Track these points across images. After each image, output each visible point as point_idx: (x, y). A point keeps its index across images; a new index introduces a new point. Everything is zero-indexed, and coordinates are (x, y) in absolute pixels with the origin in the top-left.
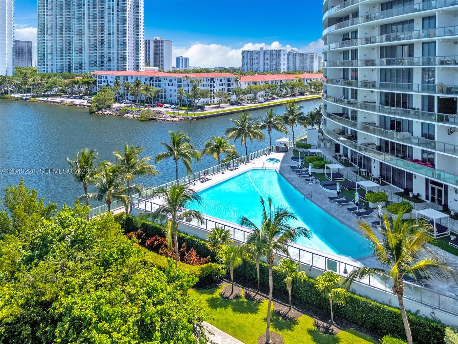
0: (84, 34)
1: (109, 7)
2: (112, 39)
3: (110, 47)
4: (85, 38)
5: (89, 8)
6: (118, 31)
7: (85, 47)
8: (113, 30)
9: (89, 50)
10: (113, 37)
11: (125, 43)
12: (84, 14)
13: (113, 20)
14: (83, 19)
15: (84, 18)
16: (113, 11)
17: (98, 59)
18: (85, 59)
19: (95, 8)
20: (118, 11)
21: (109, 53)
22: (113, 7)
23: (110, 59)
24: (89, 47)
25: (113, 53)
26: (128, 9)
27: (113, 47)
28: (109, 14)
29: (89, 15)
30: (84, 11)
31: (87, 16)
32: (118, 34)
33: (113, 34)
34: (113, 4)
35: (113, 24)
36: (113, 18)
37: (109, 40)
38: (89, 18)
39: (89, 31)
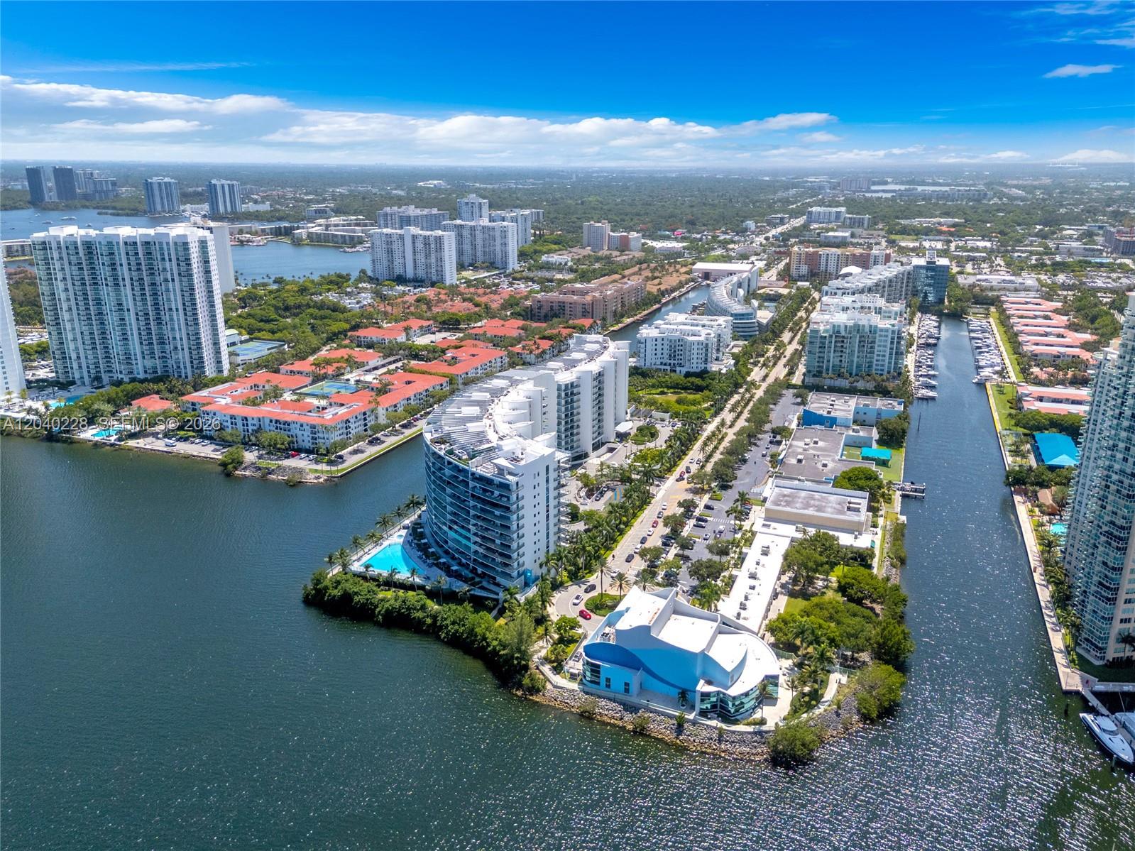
0: (128, 310)
1: (164, 269)
2: (175, 318)
3: (173, 329)
4: (131, 318)
5: (130, 269)
6: (184, 304)
7: (131, 330)
8: (176, 305)
9: (140, 334)
10: (178, 315)
11: (197, 324)
12: (124, 279)
13: (174, 290)
14: (122, 288)
15: (125, 286)
16: (172, 274)
17: (155, 347)
18: (134, 349)
19: (139, 269)
20: (180, 274)
21: (174, 339)
22: (171, 270)
23: (176, 348)
24: (139, 329)
25: (181, 339)
26: (195, 271)
27: (180, 330)
28: (166, 280)
29: (131, 279)
30: (123, 274)
31: (128, 282)
32: (185, 309)
33: (177, 310)
34: (171, 265)
35: (175, 295)
36: (174, 286)
37: (172, 320)
38: (132, 284)
39: (135, 305)
